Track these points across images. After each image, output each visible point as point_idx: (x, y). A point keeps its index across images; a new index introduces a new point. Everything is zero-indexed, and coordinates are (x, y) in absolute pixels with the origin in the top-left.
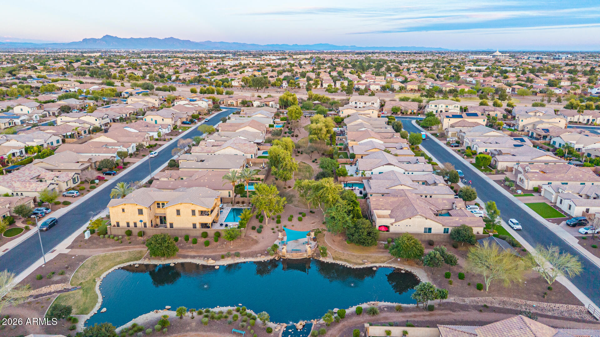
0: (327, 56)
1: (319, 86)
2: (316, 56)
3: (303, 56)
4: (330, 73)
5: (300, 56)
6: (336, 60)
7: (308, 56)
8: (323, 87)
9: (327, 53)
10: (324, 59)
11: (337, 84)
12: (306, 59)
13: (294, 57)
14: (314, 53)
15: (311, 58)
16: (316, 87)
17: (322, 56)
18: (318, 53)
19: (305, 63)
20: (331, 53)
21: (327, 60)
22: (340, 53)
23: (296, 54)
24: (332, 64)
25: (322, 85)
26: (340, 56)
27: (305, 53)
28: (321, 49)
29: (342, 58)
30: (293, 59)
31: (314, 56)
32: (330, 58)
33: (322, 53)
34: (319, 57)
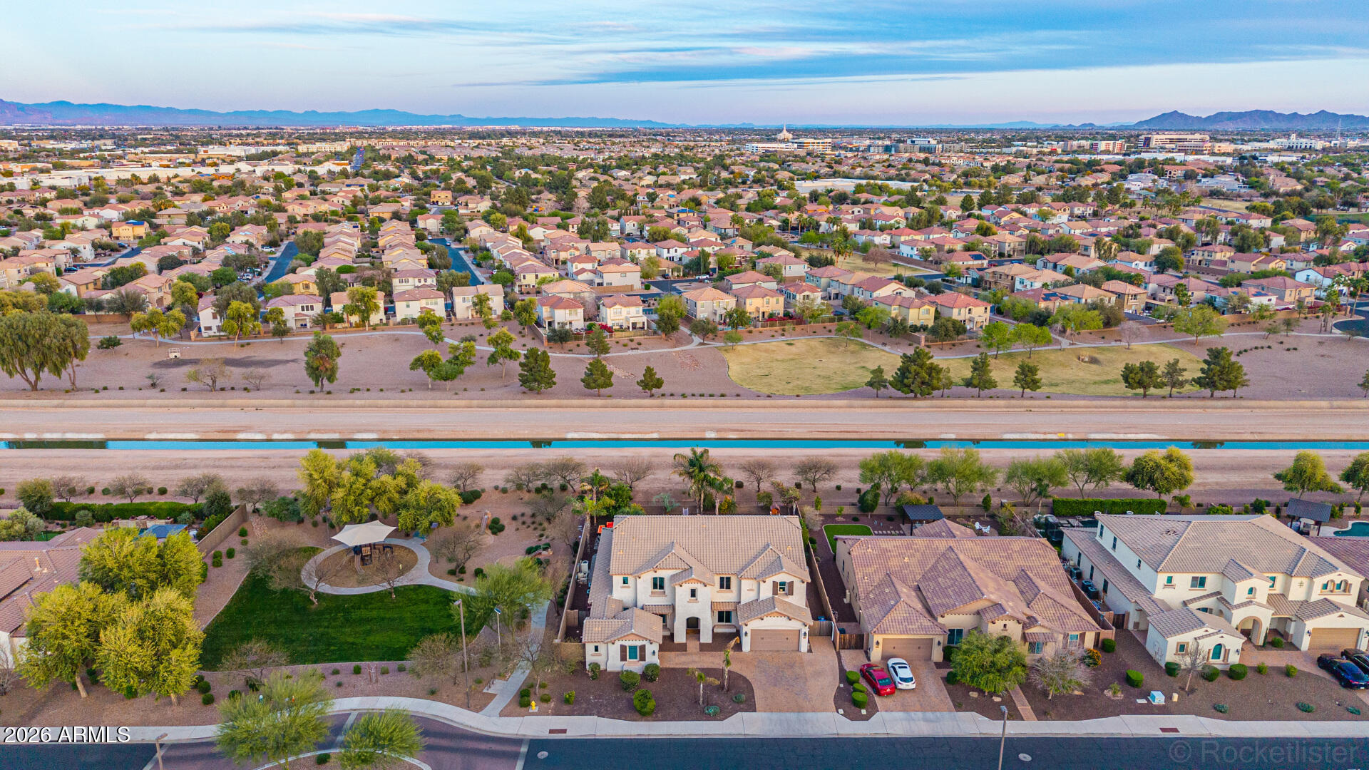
0: (395, 143)
1: (377, 317)
2: (365, 143)
3: (327, 147)
4: (413, 223)
5: (318, 145)
6: (421, 157)
7: (342, 147)
8: (399, 317)
9: (395, 135)
10: (389, 157)
11: (458, 300)
12: (337, 156)
13: (302, 148)
14: (360, 135)
15: (353, 150)
16: (365, 319)
17: (379, 144)
18: (371, 135)
19: (330, 172)
20: (406, 135)
21: (397, 160)
22: (429, 135)
23: (312, 138)
24: (414, 176)
25: (390, 311)
26: (430, 143)
27: (336, 134)
28: (378, 124)
29: (442, 151)
30: (299, 155)
31: (359, 143)
32: (404, 154)
33: (382, 135)
34: (373, 149)
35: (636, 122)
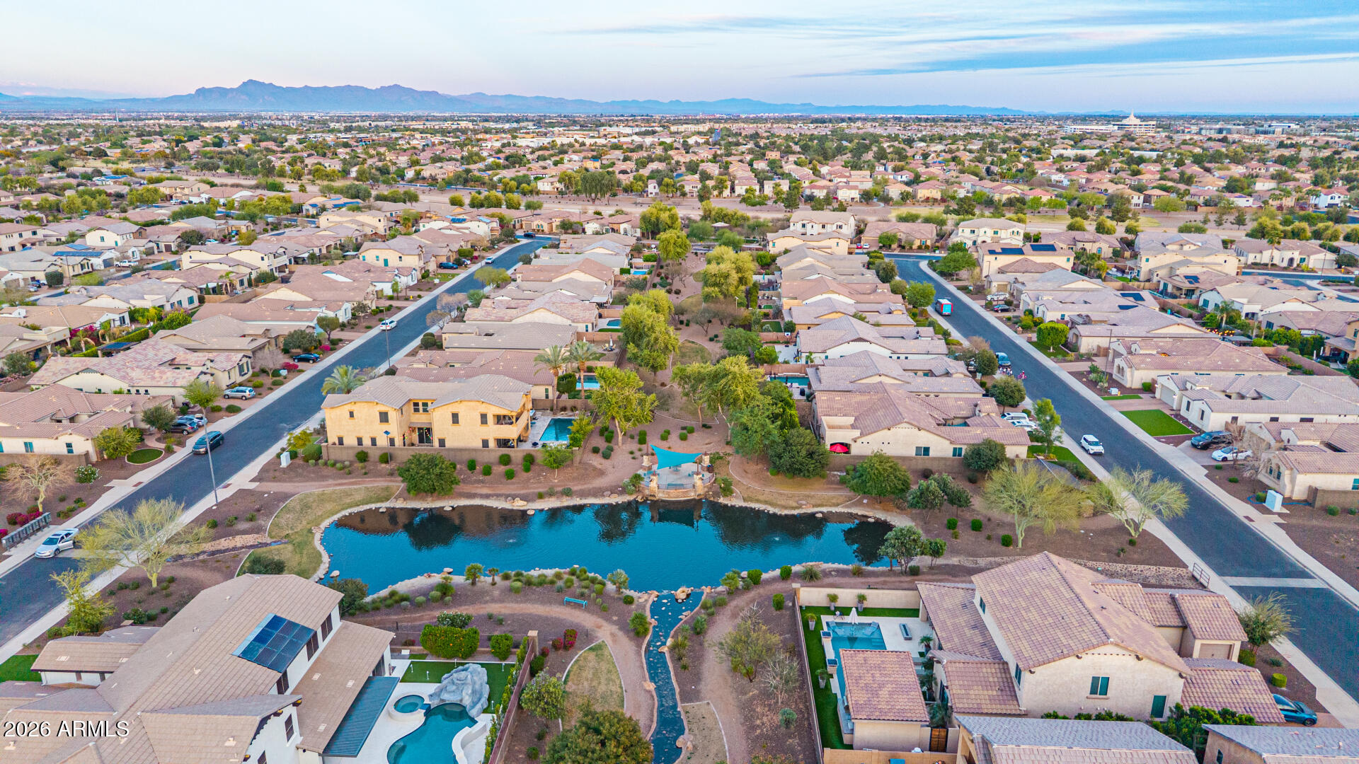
0: (746, 126)
1: (727, 192)
2: (722, 126)
3: (692, 128)
4: (751, 165)
5: (685, 126)
6: (765, 135)
7: (704, 128)
8: (736, 194)
9: (746, 121)
10: (740, 134)
11: (766, 187)
12: (699, 133)
13: (674, 128)
14: (718, 121)
15: (711, 131)
16: (721, 193)
17: (734, 127)
18: (726, 121)
19: (696, 142)
20: (756, 120)
21: (746, 136)
22: (776, 121)
23: (677, 122)
24: (757, 145)
25: (733, 190)
26: (775, 126)
27: (697, 120)
28: (734, 111)
29: (781, 130)
30: (671, 133)
31: (717, 126)
32: (752, 132)
33: (736, 120)
34: (728, 130)
35: (985, 109)
